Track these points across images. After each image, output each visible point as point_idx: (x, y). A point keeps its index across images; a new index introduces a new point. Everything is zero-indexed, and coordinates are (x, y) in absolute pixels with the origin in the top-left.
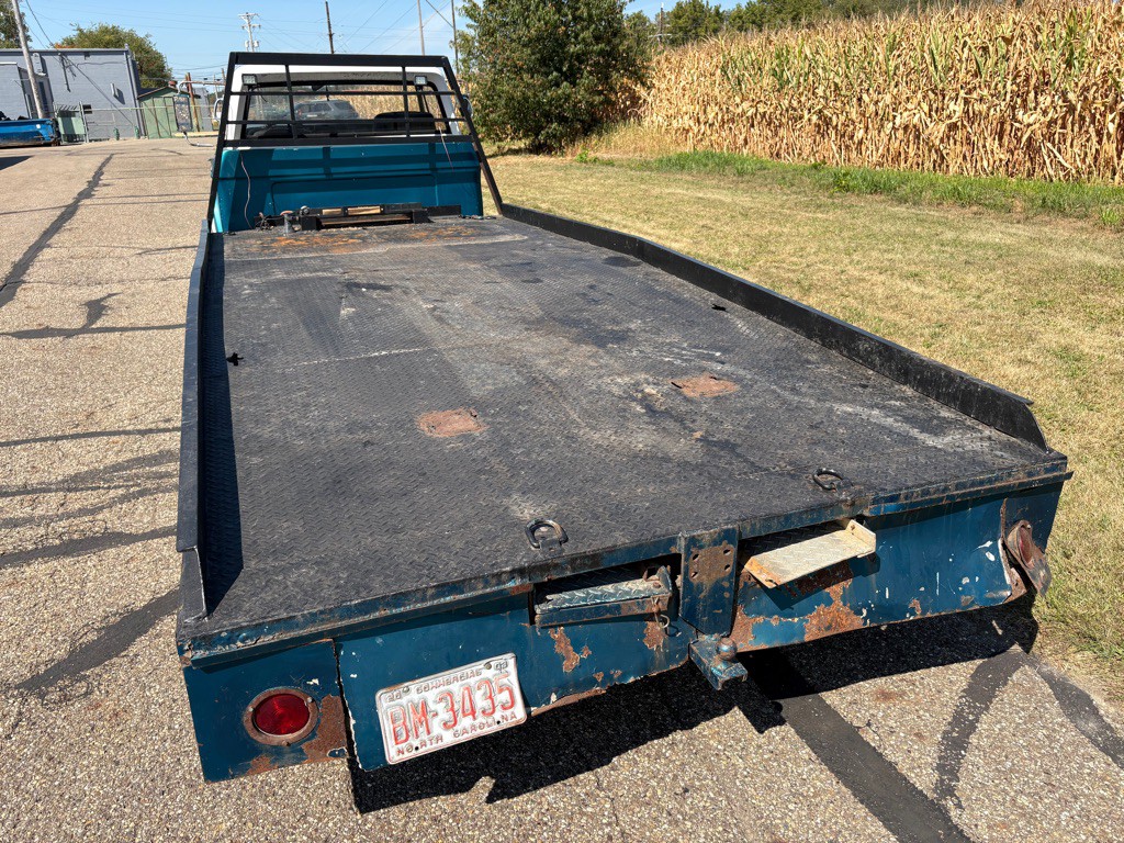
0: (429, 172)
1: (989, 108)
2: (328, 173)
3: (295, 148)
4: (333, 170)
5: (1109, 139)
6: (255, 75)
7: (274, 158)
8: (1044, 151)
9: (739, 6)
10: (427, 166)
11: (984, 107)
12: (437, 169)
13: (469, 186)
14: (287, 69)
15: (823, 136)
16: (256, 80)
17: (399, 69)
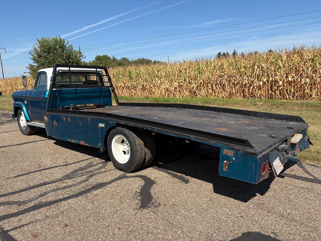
0: (100, 95)
1: (184, 84)
2: (76, 96)
3: (68, 89)
4: (78, 95)
5: (210, 89)
6: (62, 70)
7: (63, 92)
8: (197, 92)
9: (90, 62)
10: (100, 94)
11: (182, 83)
12: (102, 94)
13: (109, 98)
14: (70, 69)
15: (144, 91)
16: (62, 71)
17: (95, 69)
